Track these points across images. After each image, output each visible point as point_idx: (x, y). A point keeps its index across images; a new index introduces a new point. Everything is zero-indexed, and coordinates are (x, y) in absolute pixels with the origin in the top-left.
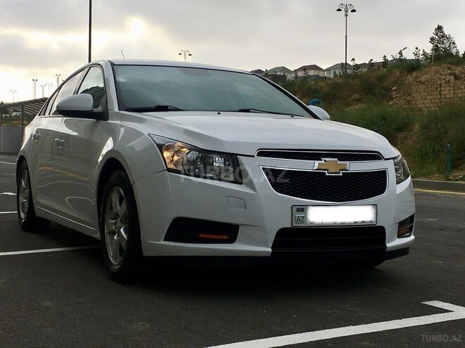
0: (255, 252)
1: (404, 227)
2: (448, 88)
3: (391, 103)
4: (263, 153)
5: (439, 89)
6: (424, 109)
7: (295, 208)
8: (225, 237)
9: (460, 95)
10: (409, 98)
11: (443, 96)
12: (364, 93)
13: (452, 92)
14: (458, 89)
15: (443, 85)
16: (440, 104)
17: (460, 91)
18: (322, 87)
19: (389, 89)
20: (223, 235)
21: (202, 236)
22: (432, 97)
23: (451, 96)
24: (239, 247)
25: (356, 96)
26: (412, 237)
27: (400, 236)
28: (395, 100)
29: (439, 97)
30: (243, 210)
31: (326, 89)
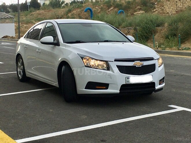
0: (115, 92)
1: (161, 81)
2: (180, 3)
3: (154, 10)
4: (116, 60)
5: (176, 4)
6: (169, 13)
7: (127, 78)
8: (105, 88)
9: (185, 6)
10: (162, 8)
11: (178, 7)
12: (142, 5)
13: (182, 5)
14: (185, 3)
15: (178, 2)
16: (176, 11)
17: (185, 4)
18: (123, 3)
19: (153, 4)
20: (104, 87)
21: (97, 87)
22: (173, 7)
23: (182, 6)
24: (109, 91)
25: (139, 7)
26: (164, 84)
27: (160, 84)
28: (156, 9)
29: (176, 7)
30: (110, 79)
31: (125, 4)
